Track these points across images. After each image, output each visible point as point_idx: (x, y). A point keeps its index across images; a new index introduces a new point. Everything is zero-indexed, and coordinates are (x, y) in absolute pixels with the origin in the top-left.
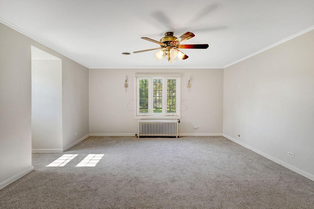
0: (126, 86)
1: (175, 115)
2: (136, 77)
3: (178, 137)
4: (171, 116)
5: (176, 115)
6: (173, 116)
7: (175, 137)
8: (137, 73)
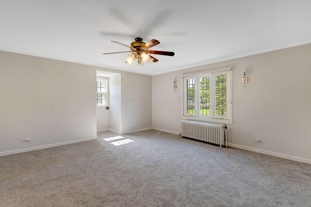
0: (176, 87)
1: (225, 118)
2: (183, 78)
3: (228, 147)
4: (219, 119)
5: (227, 118)
6: (222, 119)
7: (219, 146)
8: (184, 74)
